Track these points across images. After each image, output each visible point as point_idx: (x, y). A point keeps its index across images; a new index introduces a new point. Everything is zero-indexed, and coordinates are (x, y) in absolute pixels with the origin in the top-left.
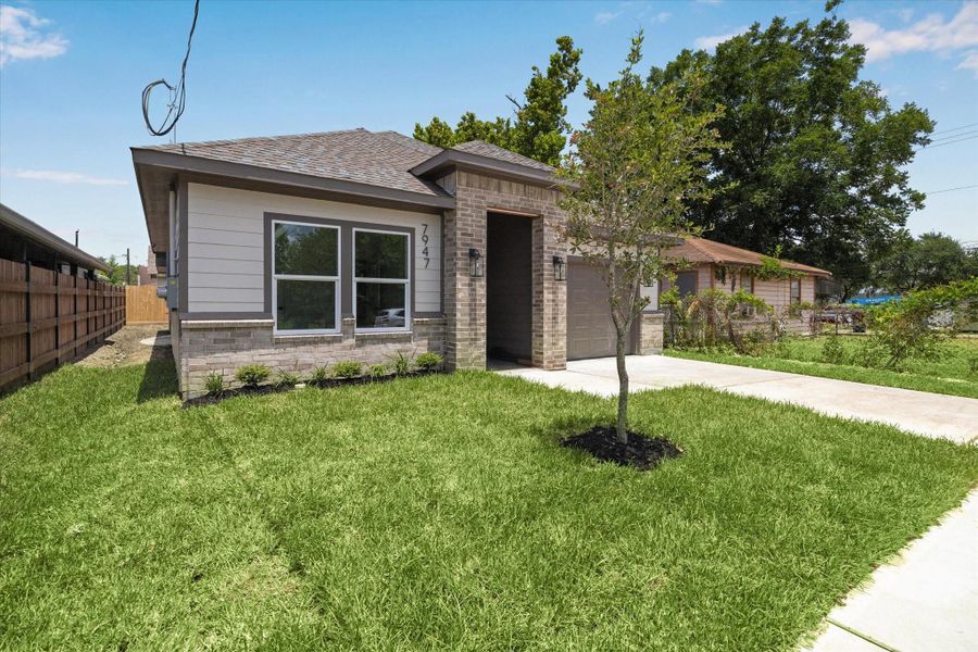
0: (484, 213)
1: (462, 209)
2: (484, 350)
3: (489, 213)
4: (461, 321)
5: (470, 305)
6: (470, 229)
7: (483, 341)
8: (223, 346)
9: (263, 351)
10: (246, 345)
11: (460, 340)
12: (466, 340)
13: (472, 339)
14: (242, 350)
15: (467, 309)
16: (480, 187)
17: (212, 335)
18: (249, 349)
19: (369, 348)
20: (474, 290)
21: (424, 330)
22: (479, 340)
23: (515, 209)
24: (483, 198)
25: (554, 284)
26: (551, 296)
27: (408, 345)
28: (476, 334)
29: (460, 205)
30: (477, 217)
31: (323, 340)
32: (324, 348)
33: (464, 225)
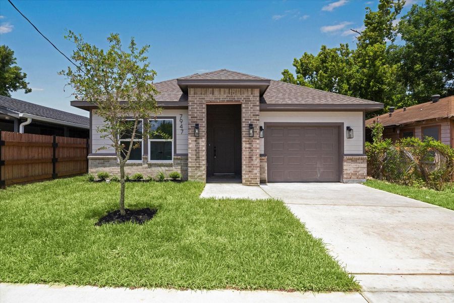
0: (204, 106)
1: (192, 106)
2: (204, 172)
3: (207, 105)
4: (191, 158)
5: (196, 150)
6: (196, 114)
7: (204, 168)
8: (100, 165)
9: (113, 168)
10: (108, 165)
11: (190, 167)
12: (194, 167)
13: (197, 167)
14: (106, 167)
15: (194, 152)
16: (201, 94)
17: (98, 161)
18: (109, 167)
19: (153, 169)
20: (199, 143)
21: (179, 162)
22: (201, 167)
23: (223, 101)
24: (203, 99)
25: (249, 139)
26: (248, 146)
27: (171, 168)
28: (199, 164)
29: (190, 104)
30: (199, 108)
31: (134, 165)
32: (135, 167)
33: (192, 113)
